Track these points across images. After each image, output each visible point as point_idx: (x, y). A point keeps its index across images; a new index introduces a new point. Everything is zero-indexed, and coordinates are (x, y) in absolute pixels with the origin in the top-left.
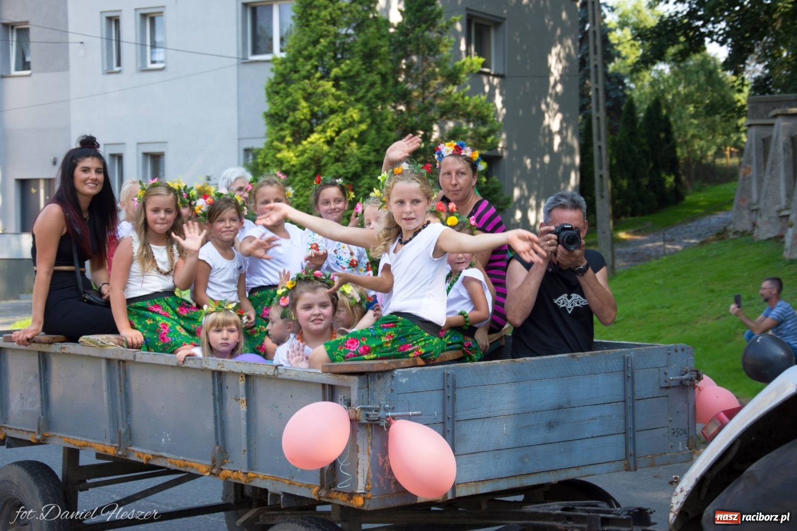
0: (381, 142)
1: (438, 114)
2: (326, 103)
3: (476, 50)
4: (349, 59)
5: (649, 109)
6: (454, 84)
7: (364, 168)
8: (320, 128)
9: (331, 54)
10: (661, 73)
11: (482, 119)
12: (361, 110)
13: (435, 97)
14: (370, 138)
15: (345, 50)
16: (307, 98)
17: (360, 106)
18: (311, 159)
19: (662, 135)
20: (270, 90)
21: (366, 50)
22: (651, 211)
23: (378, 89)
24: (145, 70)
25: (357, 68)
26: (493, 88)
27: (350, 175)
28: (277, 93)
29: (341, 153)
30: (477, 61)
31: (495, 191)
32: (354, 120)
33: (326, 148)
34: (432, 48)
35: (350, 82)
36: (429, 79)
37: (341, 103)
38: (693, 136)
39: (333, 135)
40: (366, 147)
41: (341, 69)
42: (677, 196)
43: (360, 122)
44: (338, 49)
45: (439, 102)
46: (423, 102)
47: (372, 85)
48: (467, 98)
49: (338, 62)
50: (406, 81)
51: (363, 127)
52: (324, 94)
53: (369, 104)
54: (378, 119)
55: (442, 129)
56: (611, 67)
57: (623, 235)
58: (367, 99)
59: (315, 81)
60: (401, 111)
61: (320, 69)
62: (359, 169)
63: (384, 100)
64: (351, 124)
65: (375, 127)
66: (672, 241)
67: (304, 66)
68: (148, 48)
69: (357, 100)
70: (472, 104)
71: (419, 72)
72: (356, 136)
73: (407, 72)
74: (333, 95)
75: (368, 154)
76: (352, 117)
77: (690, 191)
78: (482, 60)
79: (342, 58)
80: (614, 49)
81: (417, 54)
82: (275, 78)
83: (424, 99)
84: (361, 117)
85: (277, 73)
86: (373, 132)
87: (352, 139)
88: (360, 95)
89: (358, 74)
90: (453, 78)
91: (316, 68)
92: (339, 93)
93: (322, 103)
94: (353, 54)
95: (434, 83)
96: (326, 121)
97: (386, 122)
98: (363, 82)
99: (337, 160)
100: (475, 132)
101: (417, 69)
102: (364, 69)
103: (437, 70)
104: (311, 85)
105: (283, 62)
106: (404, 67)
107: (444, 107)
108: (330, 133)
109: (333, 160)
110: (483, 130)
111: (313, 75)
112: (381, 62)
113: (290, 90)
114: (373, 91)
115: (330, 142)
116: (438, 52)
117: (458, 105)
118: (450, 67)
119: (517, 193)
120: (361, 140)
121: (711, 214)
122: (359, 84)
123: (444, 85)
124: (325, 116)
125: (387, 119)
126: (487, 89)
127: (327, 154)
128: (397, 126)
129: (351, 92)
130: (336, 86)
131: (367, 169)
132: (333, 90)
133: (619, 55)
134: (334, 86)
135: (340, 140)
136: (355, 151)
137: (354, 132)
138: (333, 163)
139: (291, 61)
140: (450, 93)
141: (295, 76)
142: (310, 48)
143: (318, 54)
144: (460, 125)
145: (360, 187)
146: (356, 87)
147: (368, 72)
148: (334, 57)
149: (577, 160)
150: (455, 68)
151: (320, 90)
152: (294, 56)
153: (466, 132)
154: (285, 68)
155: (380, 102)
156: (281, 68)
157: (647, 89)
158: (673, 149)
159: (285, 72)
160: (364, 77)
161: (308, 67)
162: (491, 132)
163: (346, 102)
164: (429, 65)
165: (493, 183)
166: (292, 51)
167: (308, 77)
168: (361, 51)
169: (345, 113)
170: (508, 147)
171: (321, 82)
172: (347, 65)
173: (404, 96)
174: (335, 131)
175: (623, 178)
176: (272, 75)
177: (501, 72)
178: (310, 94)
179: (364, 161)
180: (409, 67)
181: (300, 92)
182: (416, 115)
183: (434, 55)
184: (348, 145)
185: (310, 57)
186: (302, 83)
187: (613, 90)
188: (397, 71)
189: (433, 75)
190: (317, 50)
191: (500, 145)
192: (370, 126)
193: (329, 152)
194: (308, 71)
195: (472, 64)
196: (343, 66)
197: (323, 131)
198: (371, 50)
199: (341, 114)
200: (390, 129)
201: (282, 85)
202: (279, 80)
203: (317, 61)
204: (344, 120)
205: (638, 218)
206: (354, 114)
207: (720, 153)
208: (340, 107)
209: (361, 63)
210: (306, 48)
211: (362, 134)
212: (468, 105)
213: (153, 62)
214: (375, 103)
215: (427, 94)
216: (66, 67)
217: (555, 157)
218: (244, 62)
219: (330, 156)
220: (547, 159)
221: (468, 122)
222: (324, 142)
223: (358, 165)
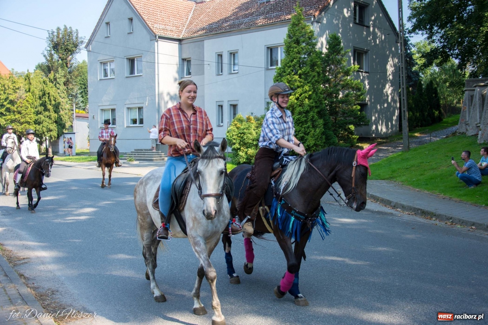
0: (317, 98)
1: (341, 87)
2: (296, 84)
3: (357, 63)
4: (305, 67)
5: (428, 85)
6: (348, 76)
7: (310, 109)
8: (294, 93)
9: (298, 65)
10: (435, 71)
11: (359, 90)
12: (310, 86)
13: (340, 81)
14: (313, 97)
15: (303, 63)
16: (289, 82)
17: (309, 85)
18: (290, 105)
19: (434, 95)
20: (275, 79)
21: (312, 63)
22: (429, 125)
23: (316, 78)
24: (231, 74)
25: (308, 70)
26: (364, 77)
27: (305, 112)
28: (278, 81)
29: (302, 103)
30: (357, 66)
31: (363, 117)
32: (307, 90)
33: (296, 101)
34: (339, 62)
35: (305, 76)
36: (338, 74)
37: (302, 84)
38: (448, 95)
39: (299, 96)
40: (311, 101)
41: (302, 71)
42: (439, 119)
43: (309, 91)
44: (301, 63)
45: (341, 83)
46: (335, 83)
47: (314, 76)
48: (352, 81)
49: (301, 68)
50: (328, 75)
51: (310, 93)
52: (295, 81)
53: (312, 84)
54: (317, 90)
55: (343, 93)
56: (414, 69)
57: (416, 134)
58: (312, 82)
59: (292, 75)
60: (327, 87)
61: (294, 71)
62: (309, 109)
63: (319, 83)
64: (306, 92)
65: (315, 93)
66: (436, 137)
67: (287, 70)
68: (232, 65)
69: (308, 83)
70: (354, 83)
71: (334, 71)
72: (307, 96)
73: (329, 71)
74: (299, 81)
75: (312, 103)
76: (306, 89)
77: (445, 117)
78: (359, 66)
79: (303, 66)
80: (415, 62)
81: (333, 65)
82: (277, 75)
83: (335, 82)
84: (310, 89)
85: (277, 73)
86: (314, 95)
87: (306, 97)
88: (309, 80)
89: (308, 72)
90: (347, 73)
91: (292, 71)
92: (301, 80)
93: (294, 84)
94: (306, 65)
95: (339, 76)
96: (296, 91)
97: (320, 91)
98: (310, 76)
99: (300, 106)
100: (356, 94)
101: (333, 70)
102: (311, 71)
103: (341, 70)
104: (290, 77)
105: (280, 69)
106: (328, 70)
107: (343, 85)
108: (297, 95)
109: (298, 106)
110: (359, 93)
111: (291, 73)
112: (317, 68)
113: (282, 79)
114: (314, 79)
115: (297, 99)
116: (341, 63)
117: (349, 84)
118: (346, 69)
119: (373, 118)
120: (309, 98)
121: (453, 126)
122: (309, 76)
123: (343, 76)
124: (296, 89)
125: (320, 90)
126: (361, 78)
127: (296, 103)
128: (324, 93)
129: (306, 79)
130: (300, 77)
131: (312, 109)
132: (299, 79)
133: (417, 64)
134: (299, 77)
135: (301, 98)
136: (307, 102)
137: (307, 95)
138: (298, 107)
139: (283, 68)
140: (346, 80)
141: (285, 74)
142: (290, 63)
143: (293, 65)
144: (350, 92)
145: (309, 116)
146: (308, 77)
147: (313, 72)
148: (300, 66)
149: (398, 105)
150: (348, 69)
151: (294, 79)
152: (284, 66)
153: (352, 94)
154: (280, 71)
155: (317, 83)
156: (279, 71)
157: (429, 77)
158: (438, 101)
159: (280, 73)
160: (311, 73)
161: (289, 71)
162: (362, 94)
163: (304, 83)
164: (338, 69)
165: (363, 114)
166: (283, 64)
167: (289, 74)
168: (310, 63)
169: (303, 88)
170: (370, 100)
171: (294, 76)
172: (304, 69)
173: (328, 81)
174: (299, 95)
175: (417, 112)
176: (276, 74)
177: (367, 71)
178: (290, 81)
179: (311, 106)
180: (330, 70)
181: (286, 80)
182: (332, 88)
183: (339, 65)
184: (305, 100)
185: (290, 67)
186: (287, 76)
187: (414, 77)
188: (324, 71)
189: (339, 73)
190: (293, 64)
191: (367, 99)
192: (313, 92)
193: (297, 103)
194: (289, 72)
195: (355, 68)
196: (302, 69)
197: (295, 95)
198: (313, 63)
199: (302, 88)
200: (321, 93)
201: (279, 77)
202: (278, 76)
203: (293, 68)
204: (303, 90)
205: (423, 128)
206: (307, 88)
207: (459, 102)
208: (301, 85)
209: (309, 68)
210: (288, 63)
211: (310, 95)
212: (353, 84)
213: (234, 71)
214: (315, 83)
215: (337, 80)
216: (203, 73)
217: (389, 104)
218: (267, 69)
219: (297, 104)
220: (386, 105)
221: (353, 90)
222: (295, 99)
223: (308, 108)
